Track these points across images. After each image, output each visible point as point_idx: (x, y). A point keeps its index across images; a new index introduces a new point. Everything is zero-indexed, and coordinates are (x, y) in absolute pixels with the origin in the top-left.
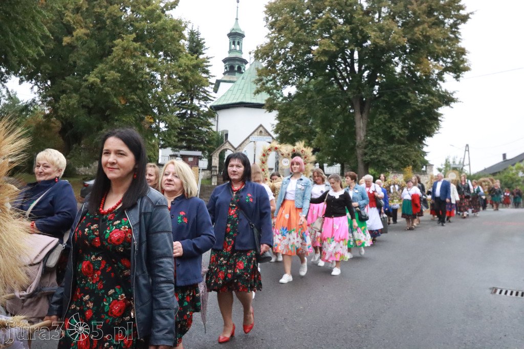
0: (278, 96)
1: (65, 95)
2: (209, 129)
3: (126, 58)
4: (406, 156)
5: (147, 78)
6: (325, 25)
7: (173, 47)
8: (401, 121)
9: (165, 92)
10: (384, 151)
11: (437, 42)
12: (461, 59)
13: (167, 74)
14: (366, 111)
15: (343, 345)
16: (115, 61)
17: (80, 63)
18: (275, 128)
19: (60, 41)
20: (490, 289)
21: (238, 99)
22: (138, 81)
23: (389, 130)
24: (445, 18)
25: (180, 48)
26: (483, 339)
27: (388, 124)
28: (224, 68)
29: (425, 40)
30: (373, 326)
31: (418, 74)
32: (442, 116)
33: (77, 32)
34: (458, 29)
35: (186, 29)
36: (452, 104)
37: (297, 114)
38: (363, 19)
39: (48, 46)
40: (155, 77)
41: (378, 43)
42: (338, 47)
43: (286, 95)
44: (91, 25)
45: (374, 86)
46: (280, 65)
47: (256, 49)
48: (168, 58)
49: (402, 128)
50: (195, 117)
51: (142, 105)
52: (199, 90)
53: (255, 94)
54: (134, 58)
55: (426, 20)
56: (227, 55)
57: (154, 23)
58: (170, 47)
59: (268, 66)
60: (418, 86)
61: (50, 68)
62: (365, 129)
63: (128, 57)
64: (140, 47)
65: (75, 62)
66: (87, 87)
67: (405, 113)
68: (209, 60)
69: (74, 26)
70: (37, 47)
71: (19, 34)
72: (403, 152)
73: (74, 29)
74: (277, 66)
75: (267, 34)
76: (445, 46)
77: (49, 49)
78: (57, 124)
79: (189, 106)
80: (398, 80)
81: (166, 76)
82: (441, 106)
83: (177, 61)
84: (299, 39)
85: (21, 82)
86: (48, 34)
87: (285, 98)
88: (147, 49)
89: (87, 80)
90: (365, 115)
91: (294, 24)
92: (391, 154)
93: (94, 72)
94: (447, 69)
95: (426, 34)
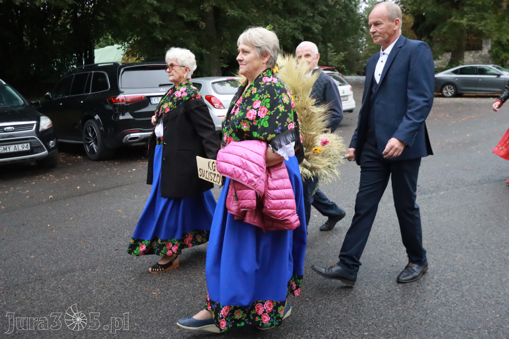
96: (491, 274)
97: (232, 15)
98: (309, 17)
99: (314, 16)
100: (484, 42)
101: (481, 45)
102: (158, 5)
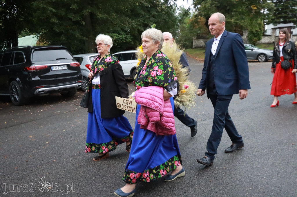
96: (247, 164)
97: (101, 17)
98: (147, 18)
99: (149, 18)
100: (244, 31)
101: (243, 33)
102: (56, 11)
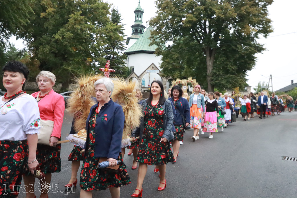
0: (163, 46)
1: (42, 46)
2: (123, 65)
3: (76, 25)
4: (236, 81)
5: (88, 36)
6: (190, 6)
7: (103, 19)
8: (233, 61)
9: (99, 45)
10: (223, 78)
11: (254, 15)
12: (268, 25)
13: (100, 34)
14: (213, 55)
15: (197, 188)
16: (70, 26)
17: (50, 28)
18: (161, 65)
19: (39, 15)
20: (282, 157)
21: (140, 49)
22: (83, 38)
23: (226, 66)
24: (259, 1)
25: (107, 19)
26: (277, 185)
27: (226, 63)
28: (132, 31)
29: (247, 15)
30: (215, 177)
31: (243, 34)
32: (257, 58)
33: (48, 10)
34: (266, 8)
35: (110, 8)
36: (263, 52)
37: (173, 57)
38: (212, 2)
39: (33, 18)
40: (93, 36)
41: (220, 16)
42: (197, 19)
43: (167, 46)
44: (57, 6)
45: (217, 41)
46: (163, 29)
47: (150, 20)
48: (100, 25)
49: (233, 65)
50: (115, 59)
51: (85, 52)
52: (118, 43)
53: (149, 46)
54: (81, 25)
55: (248, 3)
56: (134, 23)
57: (92, 5)
58: (101, 19)
59: (157, 30)
60: (243, 41)
61: (34, 31)
62: (212, 66)
63: (77, 24)
64: (84, 19)
65: (47, 27)
66: (54, 42)
67: (235, 57)
68: (123, 26)
69: (47, 7)
70: (26, 18)
71: (16, 11)
72: (234, 79)
73: (47, 9)
74: (162, 29)
75: (156, 11)
76: (259, 18)
77: (33, 20)
78: (37, 63)
79: (112, 52)
80: (231, 38)
81: (99, 35)
82: (256, 53)
83: (105, 27)
84: (175, 14)
85: (17, 38)
86: (32, 11)
87: (167, 48)
88: (88, 20)
89: (54, 38)
90: (212, 58)
91: (172, 5)
92: (227, 80)
93: (58, 33)
94: (260, 31)
95: (248, 11)
